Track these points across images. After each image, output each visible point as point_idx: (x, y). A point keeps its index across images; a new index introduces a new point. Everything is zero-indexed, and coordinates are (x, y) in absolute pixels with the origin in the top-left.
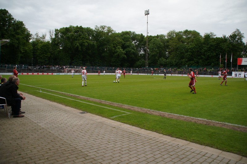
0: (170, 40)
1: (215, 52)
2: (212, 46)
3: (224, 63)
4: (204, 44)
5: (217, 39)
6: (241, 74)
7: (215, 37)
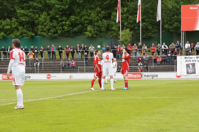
3: (134, 27)
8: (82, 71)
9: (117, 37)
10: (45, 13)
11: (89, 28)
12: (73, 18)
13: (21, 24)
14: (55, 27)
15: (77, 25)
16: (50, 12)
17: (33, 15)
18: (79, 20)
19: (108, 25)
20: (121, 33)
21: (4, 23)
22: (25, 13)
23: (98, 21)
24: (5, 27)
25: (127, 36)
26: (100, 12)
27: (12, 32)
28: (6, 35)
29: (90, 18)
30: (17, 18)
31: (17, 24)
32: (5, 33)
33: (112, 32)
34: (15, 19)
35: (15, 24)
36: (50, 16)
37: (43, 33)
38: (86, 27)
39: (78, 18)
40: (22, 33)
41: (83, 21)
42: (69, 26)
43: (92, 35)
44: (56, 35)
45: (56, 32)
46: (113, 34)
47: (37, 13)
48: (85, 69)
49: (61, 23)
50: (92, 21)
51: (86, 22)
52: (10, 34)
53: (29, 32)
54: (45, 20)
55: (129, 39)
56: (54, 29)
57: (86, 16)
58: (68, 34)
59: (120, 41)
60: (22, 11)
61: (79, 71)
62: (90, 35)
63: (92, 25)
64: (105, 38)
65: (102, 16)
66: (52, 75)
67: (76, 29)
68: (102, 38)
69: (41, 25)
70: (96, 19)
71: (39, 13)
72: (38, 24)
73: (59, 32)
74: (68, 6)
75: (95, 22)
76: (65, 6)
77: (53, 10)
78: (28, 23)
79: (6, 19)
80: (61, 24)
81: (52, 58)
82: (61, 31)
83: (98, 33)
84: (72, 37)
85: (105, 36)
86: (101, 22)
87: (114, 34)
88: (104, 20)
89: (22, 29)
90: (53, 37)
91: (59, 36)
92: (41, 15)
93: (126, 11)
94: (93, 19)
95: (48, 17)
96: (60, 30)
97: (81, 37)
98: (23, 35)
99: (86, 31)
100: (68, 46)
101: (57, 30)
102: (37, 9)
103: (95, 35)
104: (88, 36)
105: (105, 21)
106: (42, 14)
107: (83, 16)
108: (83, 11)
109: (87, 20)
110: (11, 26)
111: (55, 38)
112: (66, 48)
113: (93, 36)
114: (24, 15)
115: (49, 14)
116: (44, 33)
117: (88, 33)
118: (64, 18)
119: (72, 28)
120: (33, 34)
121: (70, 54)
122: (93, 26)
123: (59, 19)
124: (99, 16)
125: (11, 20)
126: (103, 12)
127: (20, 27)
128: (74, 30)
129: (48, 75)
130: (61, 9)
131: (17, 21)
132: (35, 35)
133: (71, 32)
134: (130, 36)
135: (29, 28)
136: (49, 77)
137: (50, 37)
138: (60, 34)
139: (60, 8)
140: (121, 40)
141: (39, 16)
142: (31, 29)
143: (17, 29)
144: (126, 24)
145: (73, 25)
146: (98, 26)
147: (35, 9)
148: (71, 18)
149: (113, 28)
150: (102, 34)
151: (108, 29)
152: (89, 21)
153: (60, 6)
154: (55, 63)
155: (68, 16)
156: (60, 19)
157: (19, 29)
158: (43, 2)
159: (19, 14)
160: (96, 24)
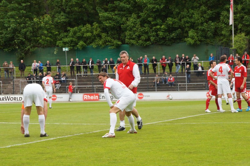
8: (183, 89)
9: (228, 44)
10: (134, 15)
11: (191, 33)
12: (170, 20)
13: (105, 30)
14: (147, 33)
15: (176, 29)
16: (141, 14)
17: (119, 19)
18: (178, 23)
19: (216, 28)
20: (233, 38)
21: (83, 29)
22: (109, 15)
23: (202, 23)
24: (85, 34)
25: (242, 42)
26: (205, 12)
27: (93, 41)
28: (86, 45)
29: (193, 20)
30: (100, 22)
31: (99, 30)
32: (85, 42)
33: (222, 38)
34: (97, 25)
35: (96, 31)
36: (141, 19)
37: (131, 41)
38: (187, 32)
39: (176, 20)
40: (105, 42)
41: (183, 24)
42: (165, 31)
43: (195, 41)
44: (148, 42)
45: (148, 39)
46: (222, 40)
47: (124, 15)
48: (186, 86)
49: (154, 27)
50: (194, 23)
51: (187, 25)
52: (91, 43)
53: (114, 40)
54: (134, 24)
55: (244, 46)
56: (146, 36)
57: (187, 17)
58: (164, 42)
59: (232, 49)
60: (106, 14)
61: (179, 89)
62: (192, 42)
63: (194, 29)
64: (213, 45)
65: (208, 17)
66: (145, 94)
67: (173, 34)
68: (207, 46)
69: (130, 31)
70: (200, 21)
71: (127, 15)
72: (126, 30)
73: (152, 39)
74: (164, 6)
75: (198, 25)
76: (160, 5)
77: (145, 11)
78: (112, 28)
79: (86, 24)
80: (155, 29)
81: (143, 72)
82: (154, 38)
83: (203, 39)
84: (169, 45)
85: (212, 42)
86: (207, 25)
87: (224, 40)
88: (210, 22)
89: (105, 36)
90: (145, 45)
91: (152, 44)
92: (129, 18)
93: (241, 10)
94: (197, 22)
95: (138, 20)
96: (154, 36)
97: (181, 45)
98: (107, 43)
99: (187, 37)
100: (164, 57)
101: (149, 37)
102: (124, 11)
103: (198, 42)
104: (190, 44)
105: (212, 24)
106: (131, 16)
107: (183, 18)
108: (183, 11)
109: (187, 22)
110: (92, 32)
111: (147, 46)
112: (162, 59)
113: (197, 44)
114: (108, 19)
115: (139, 17)
116: (133, 41)
117: (189, 39)
118: (159, 21)
119: (169, 34)
120: (120, 43)
121: (167, 67)
122: (196, 31)
123: (152, 23)
124: (204, 17)
125: (92, 25)
126: (209, 12)
127: (103, 34)
128: (171, 36)
129: (139, 95)
130: (154, 10)
131: (100, 27)
132: (121, 44)
133: (167, 39)
134: (246, 42)
135: (115, 34)
136: (141, 96)
137: (141, 45)
138: (153, 41)
139: (154, 8)
140: (234, 47)
141: (127, 20)
142: (116, 36)
143: (99, 36)
144: (240, 26)
145: (170, 29)
146: (203, 30)
147: (122, 11)
148: (167, 20)
149: (223, 32)
150: (208, 41)
151: (216, 33)
152: (190, 23)
153: (153, 6)
154: (148, 79)
155: (164, 18)
156: (154, 22)
157: (102, 36)
158: (132, 2)
159: (101, 18)
160: (200, 27)
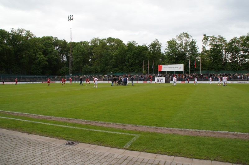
0: (95, 47)
1: (138, 59)
2: (135, 53)
3: (147, 70)
4: (128, 51)
5: (139, 47)
6: (162, 80)
7: (137, 45)
15: (133, 69)
17: (122, 67)
25: (145, 72)
32: (116, 71)
35: (118, 69)
37: (125, 71)
40: (120, 71)
45: (128, 71)
54: (125, 68)
63: (137, 69)
77: (127, 66)
93: (145, 66)
99: (135, 71)
108: (135, 66)
124: (139, 67)
133: (131, 71)
149: (142, 70)
150: (139, 71)
155: (131, 67)
